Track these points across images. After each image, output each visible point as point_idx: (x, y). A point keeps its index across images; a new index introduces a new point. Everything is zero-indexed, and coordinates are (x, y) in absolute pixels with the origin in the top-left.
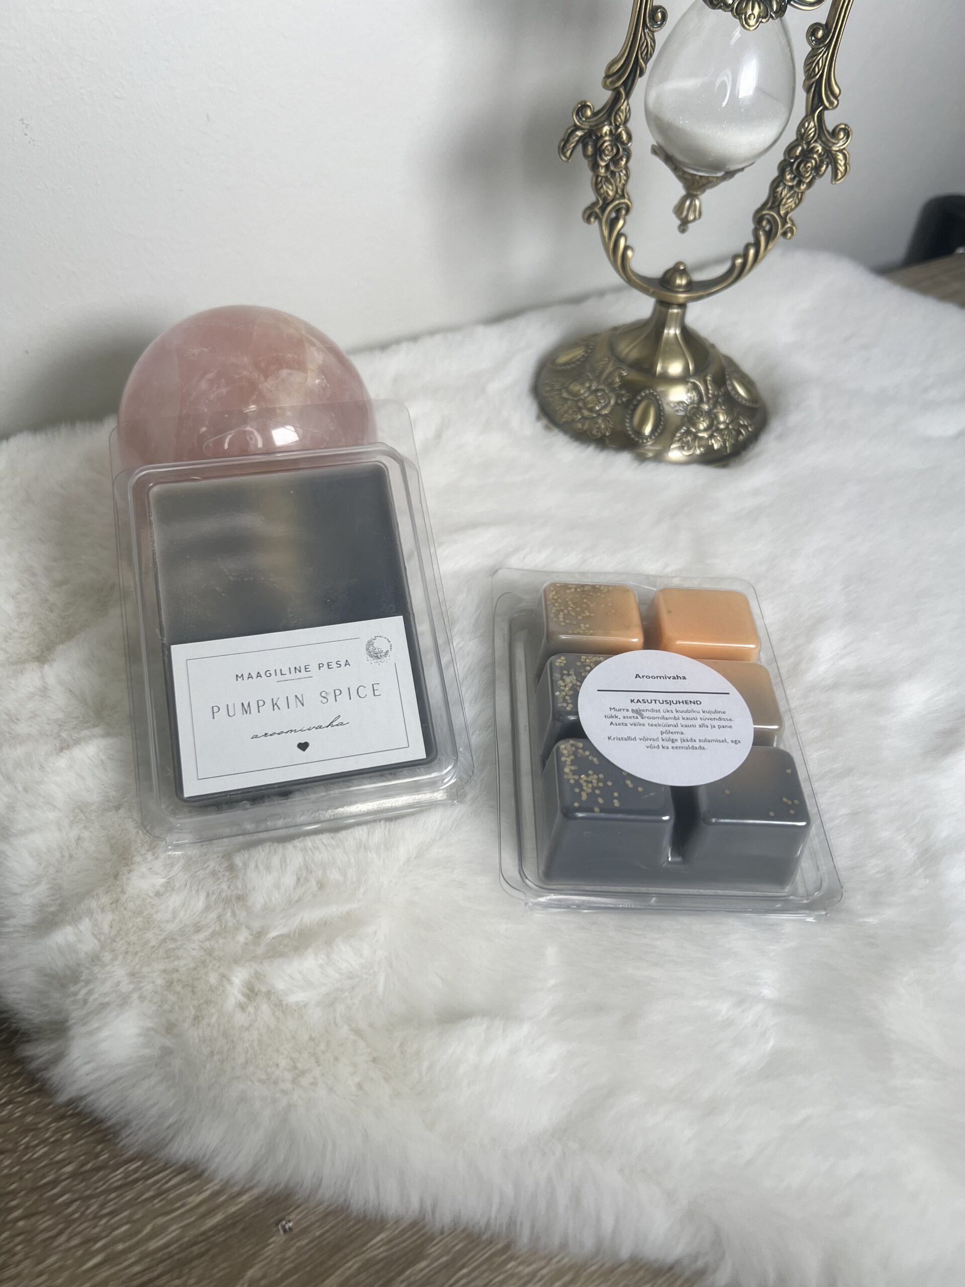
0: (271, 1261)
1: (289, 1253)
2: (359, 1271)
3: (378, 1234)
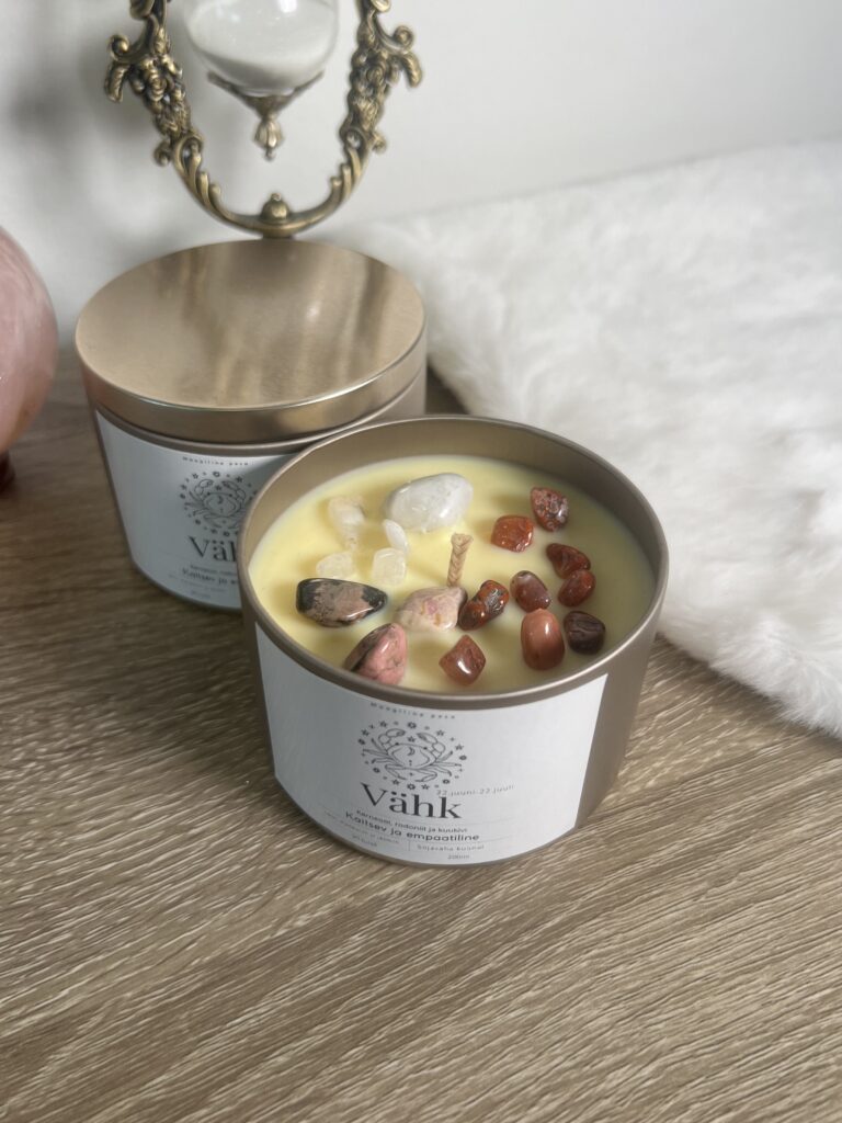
0: (35, 1092)
1: (58, 1085)
2: (130, 1113)
3: (160, 1075)
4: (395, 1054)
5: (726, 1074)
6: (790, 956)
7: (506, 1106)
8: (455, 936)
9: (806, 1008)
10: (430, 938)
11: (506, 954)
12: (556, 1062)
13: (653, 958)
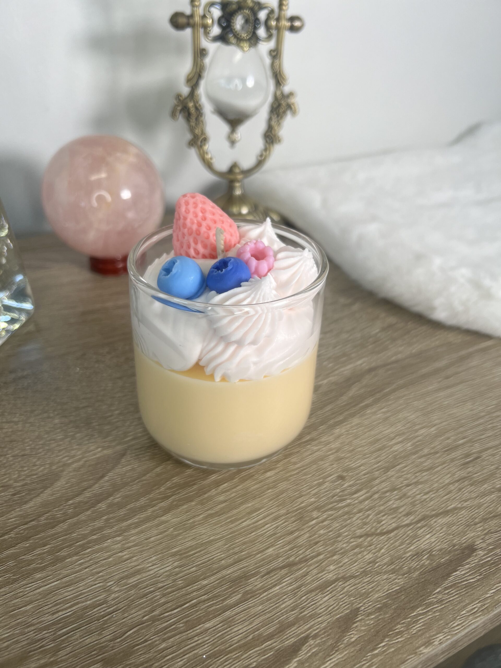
4: (338, 427)
5: (462, 429)
6: (477, 397)
7: (383, 439)
8: (350, 395)
9: (486, 411)
10: (342, 395)
11: (371, 399)
12: (398, 428)
13: (427, 399)
